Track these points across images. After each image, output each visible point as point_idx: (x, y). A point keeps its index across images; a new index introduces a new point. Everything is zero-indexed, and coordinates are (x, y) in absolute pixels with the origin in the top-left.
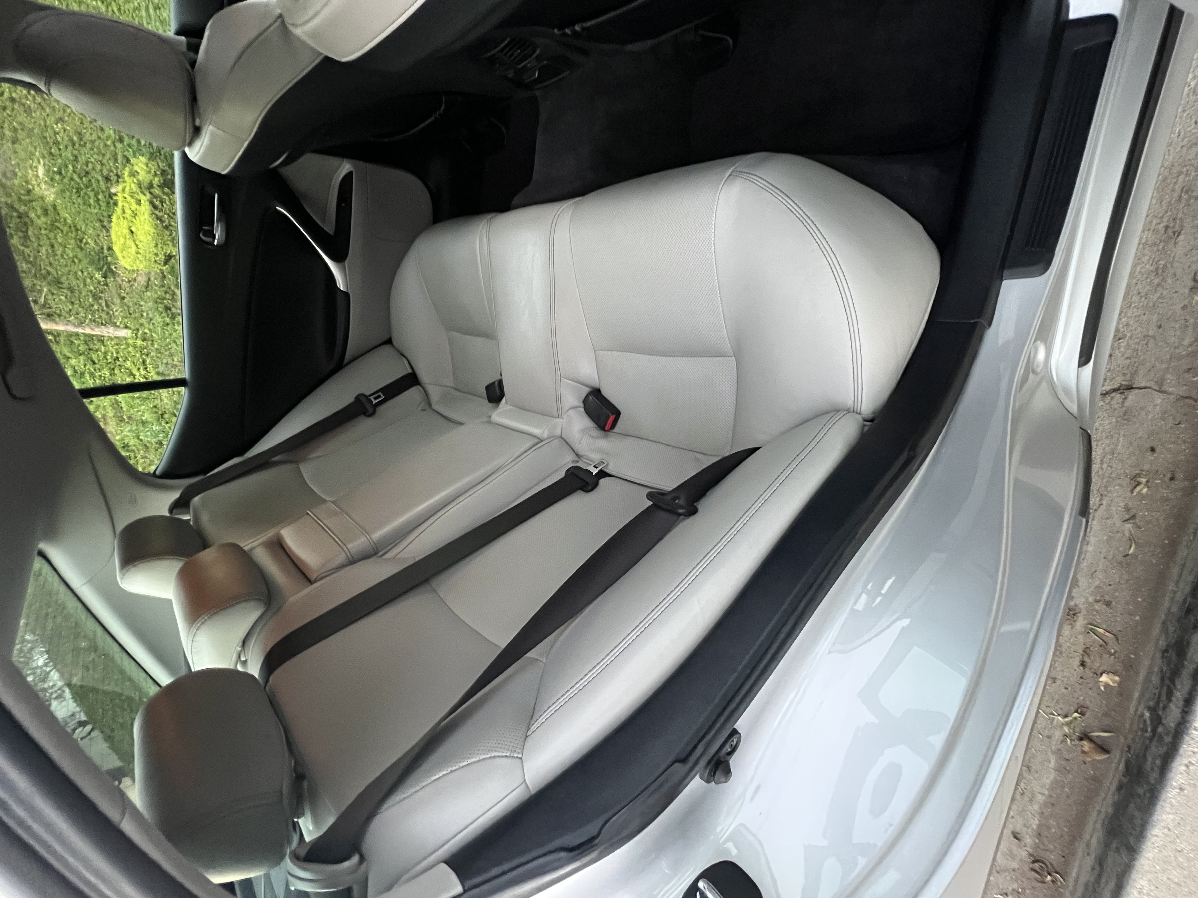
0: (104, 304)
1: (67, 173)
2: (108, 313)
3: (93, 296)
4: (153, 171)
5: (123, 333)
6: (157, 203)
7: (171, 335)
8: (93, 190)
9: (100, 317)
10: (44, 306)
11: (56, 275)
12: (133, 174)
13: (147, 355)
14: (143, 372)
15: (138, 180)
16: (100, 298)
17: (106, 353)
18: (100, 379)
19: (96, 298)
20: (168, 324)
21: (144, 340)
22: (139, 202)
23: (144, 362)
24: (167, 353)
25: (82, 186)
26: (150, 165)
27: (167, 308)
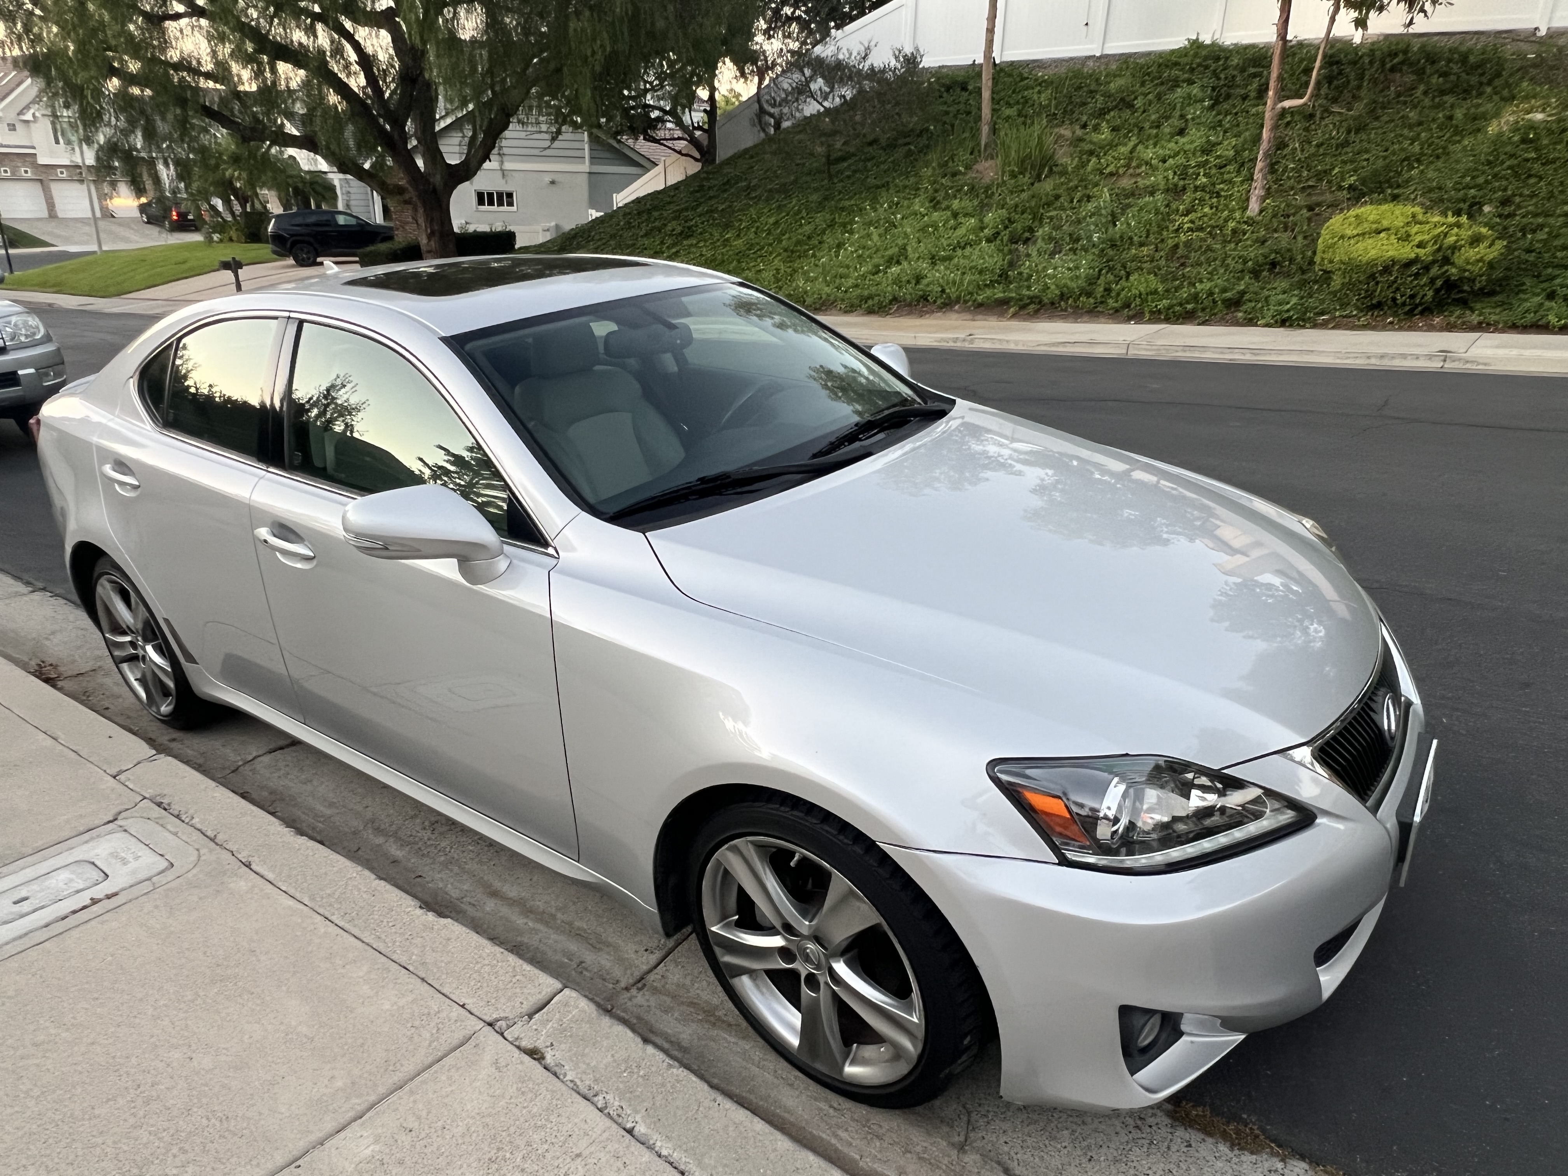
0: (1310, 183)
1: (1522, 150)
2: (1292, 188)
3: (1325, 172)
4: (1469, 267)
5: (1254, 207)
6: (1414, 269)
8: (1487, 182)
9: (1289, 178)
10: (1326, 110)
11: (1371, 126)
12: (1476, 240)
13: (1210, 233)
15: (1462, 246)
16: (1321, 180)
17: (1230, 182)
18: (1194, 173)
19: (1320, 176)
21: (1234, 231)
22: (1420, 245)
23: (1201, 229)
25: (1496, 169)
26: (1480, 264)
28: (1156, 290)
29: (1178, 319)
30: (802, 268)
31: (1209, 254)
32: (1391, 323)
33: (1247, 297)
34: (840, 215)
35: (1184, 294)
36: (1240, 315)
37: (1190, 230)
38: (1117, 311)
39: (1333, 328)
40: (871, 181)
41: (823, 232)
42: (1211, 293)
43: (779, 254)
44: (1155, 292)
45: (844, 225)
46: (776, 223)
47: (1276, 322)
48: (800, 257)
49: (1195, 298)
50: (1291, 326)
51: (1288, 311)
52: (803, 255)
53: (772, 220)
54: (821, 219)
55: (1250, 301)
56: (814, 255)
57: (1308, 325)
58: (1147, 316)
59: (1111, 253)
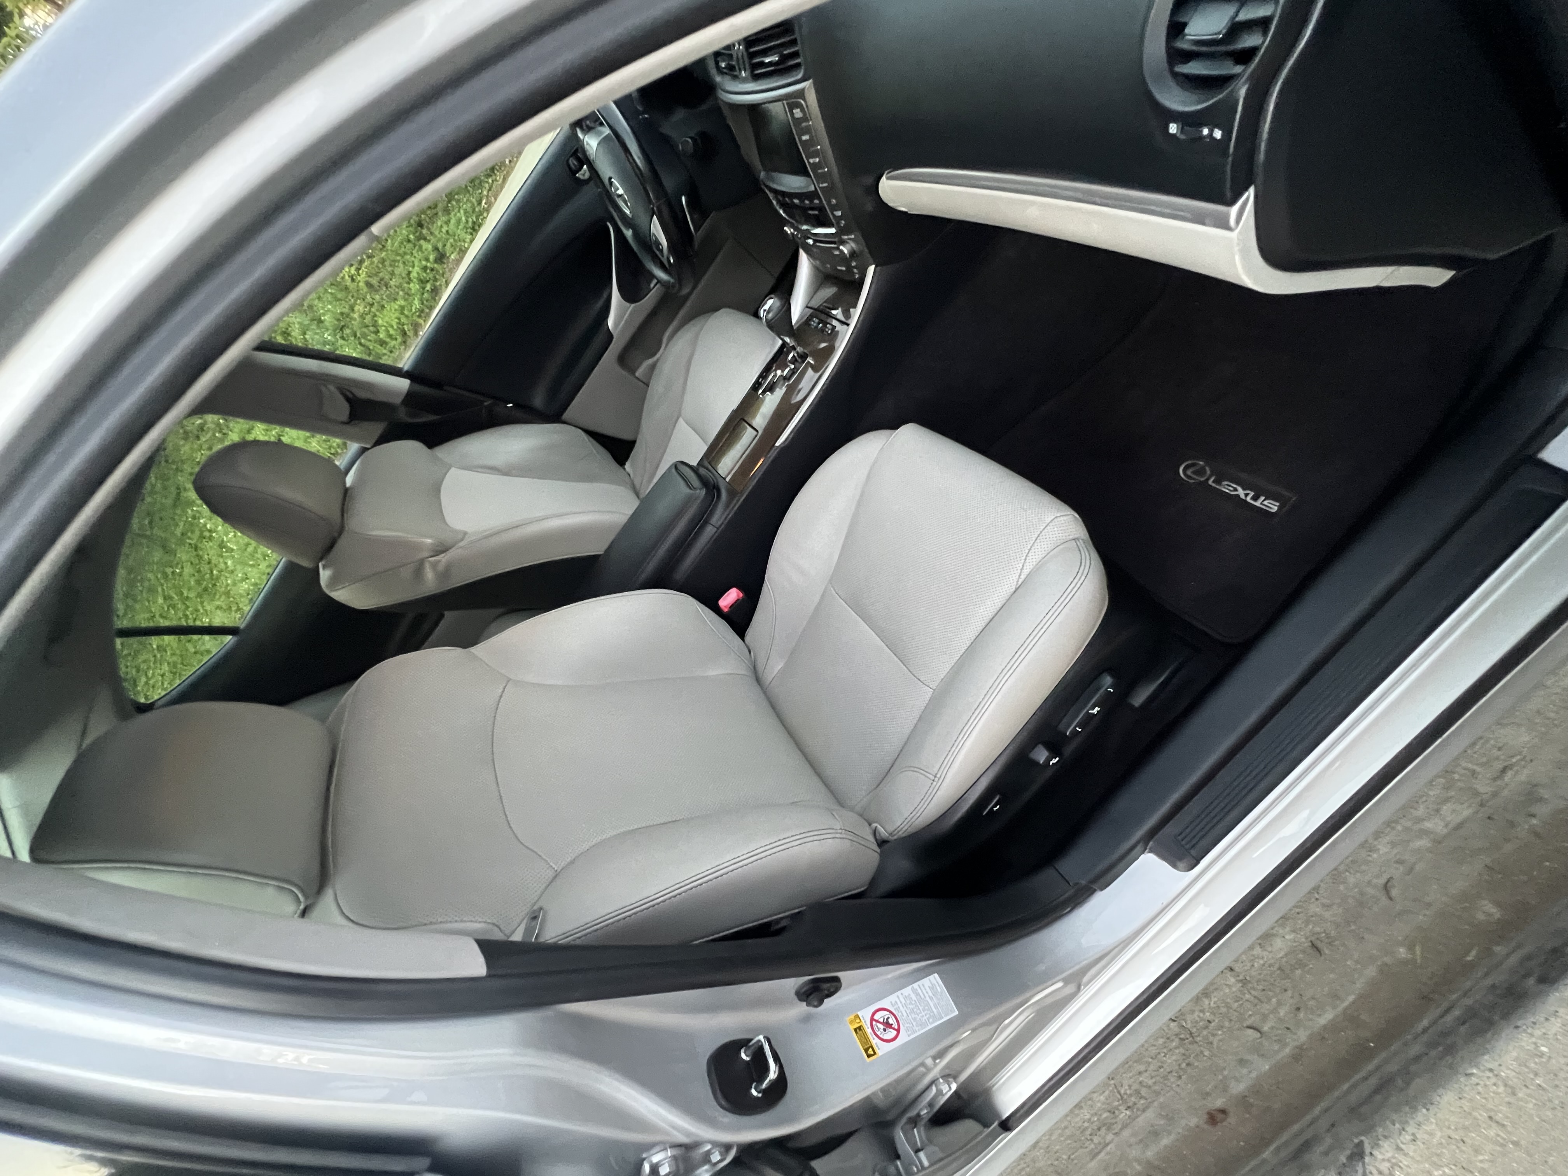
7: (405, 253)
14: (353, 271)
20: (409, 241)
24: (390, 269)
27: (420, 225)
28: (400, 306)
29: (435, 300)
30: (228, 585)
31: (387, 263)
32: (510, 161)
33: (440, 246)
34: (189, 538)
35: (415, 287)
36: (453, 257)
37: (358, 269)
38: (405, 342)
39: (496, 199)
40: (169, 502)
41: (200, 557)
42: (425, 268)
43: (202, 603)
44: (402, 308)
45: (202, 537)
46: (166, 598)
47: (471, 234)
48: (215, 585)
49: (423, 282)
50: (480, 226)
51: (467, 222)
52: (215, 581)
53: (160, 600)
54: (183, 555)
55: (445, 246)
56: (220, 571)
57: (485, 215)
58: (421, 321)
59: (347, 331)
